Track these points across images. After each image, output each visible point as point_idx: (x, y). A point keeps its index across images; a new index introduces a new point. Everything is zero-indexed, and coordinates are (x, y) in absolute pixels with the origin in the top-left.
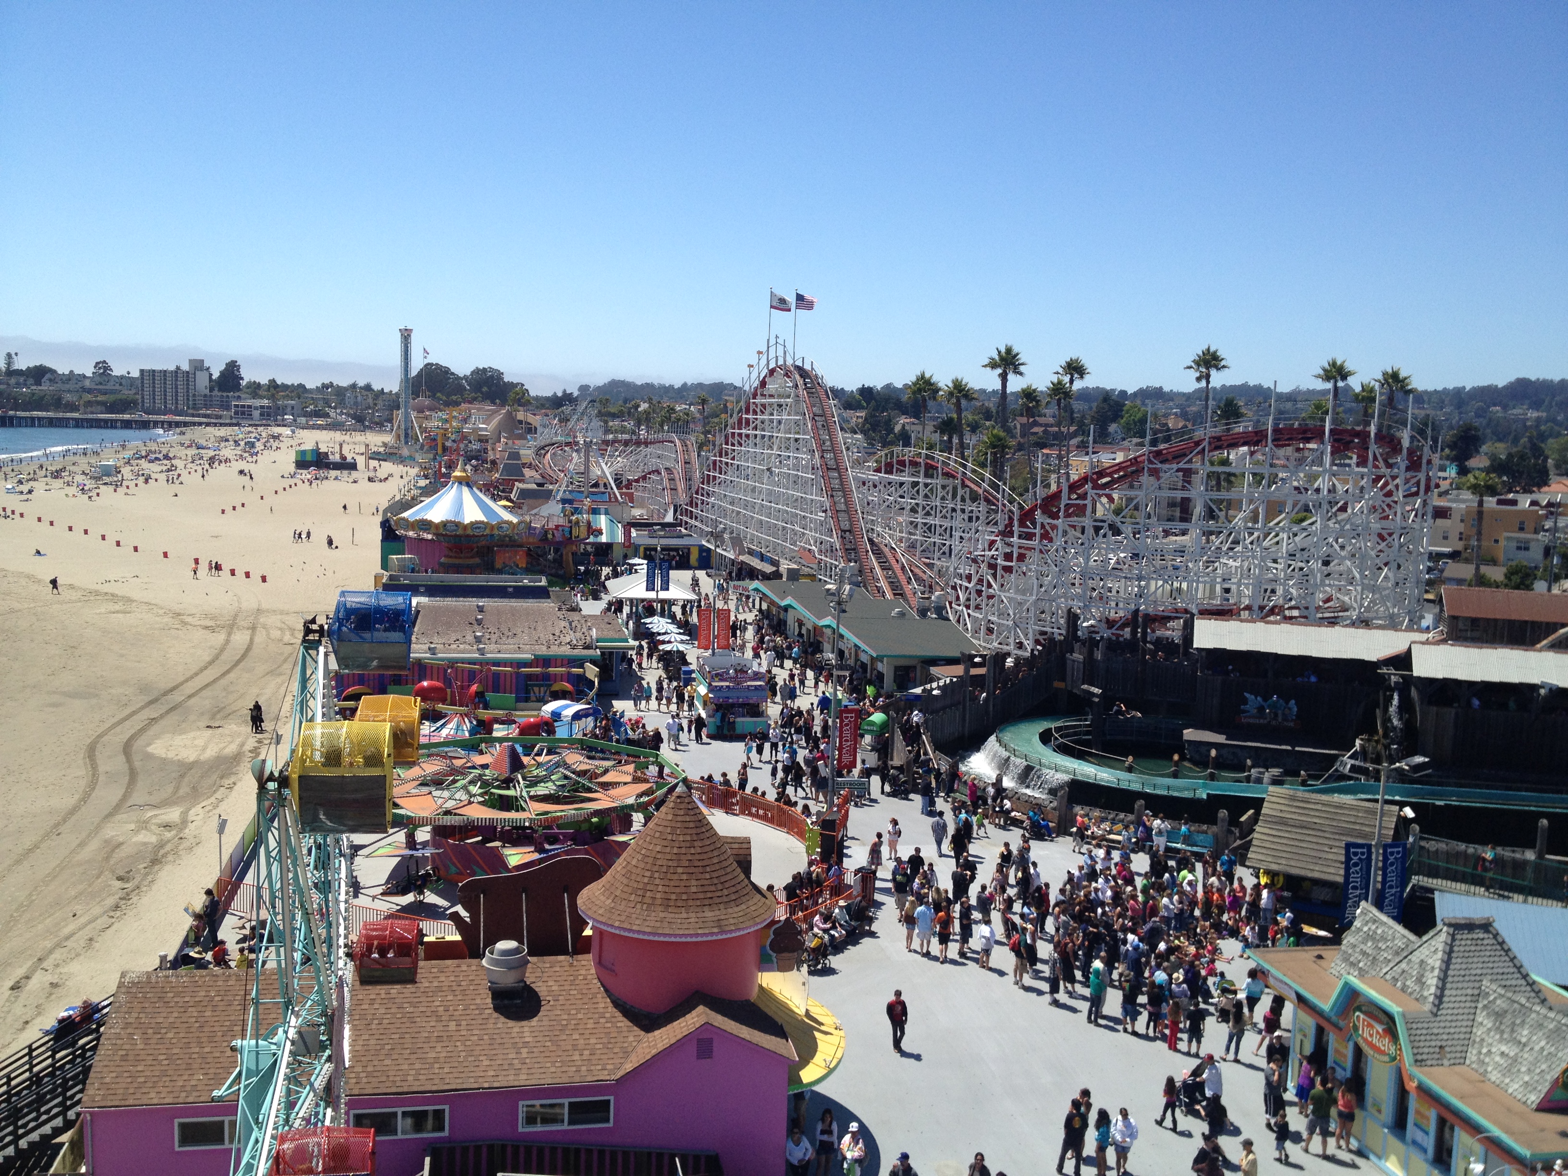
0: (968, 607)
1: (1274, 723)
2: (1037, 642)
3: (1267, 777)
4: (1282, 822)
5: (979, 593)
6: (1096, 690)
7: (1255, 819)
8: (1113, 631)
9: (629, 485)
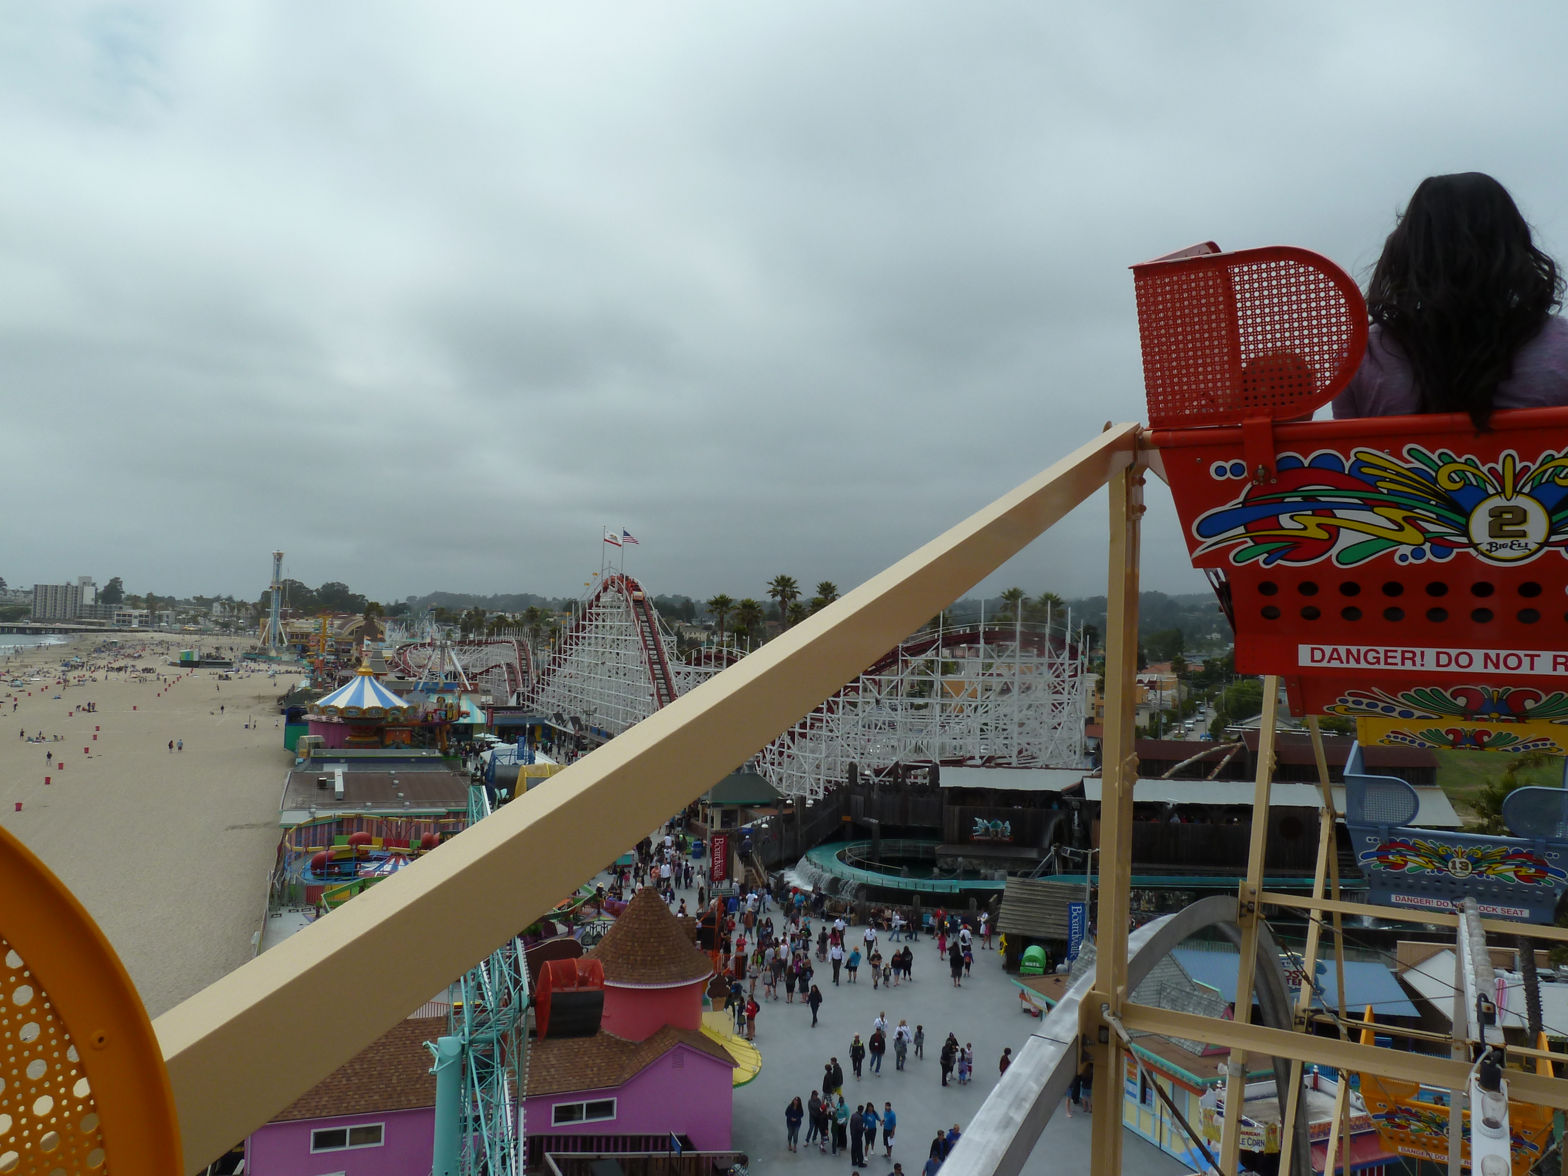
0: (773, 764)
1: (996, 838)
2: (826, 789)
3: (997, 875)
4: (1019, 900)
5: (781, 754)
6: (874, 821)
7: (999, 901)
8: (880, 778)
9: (474, 676)
